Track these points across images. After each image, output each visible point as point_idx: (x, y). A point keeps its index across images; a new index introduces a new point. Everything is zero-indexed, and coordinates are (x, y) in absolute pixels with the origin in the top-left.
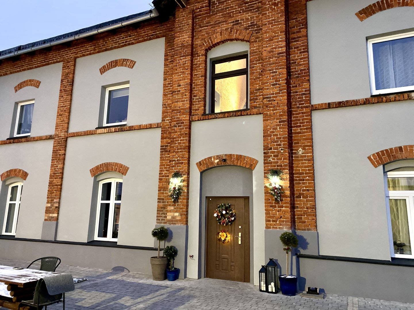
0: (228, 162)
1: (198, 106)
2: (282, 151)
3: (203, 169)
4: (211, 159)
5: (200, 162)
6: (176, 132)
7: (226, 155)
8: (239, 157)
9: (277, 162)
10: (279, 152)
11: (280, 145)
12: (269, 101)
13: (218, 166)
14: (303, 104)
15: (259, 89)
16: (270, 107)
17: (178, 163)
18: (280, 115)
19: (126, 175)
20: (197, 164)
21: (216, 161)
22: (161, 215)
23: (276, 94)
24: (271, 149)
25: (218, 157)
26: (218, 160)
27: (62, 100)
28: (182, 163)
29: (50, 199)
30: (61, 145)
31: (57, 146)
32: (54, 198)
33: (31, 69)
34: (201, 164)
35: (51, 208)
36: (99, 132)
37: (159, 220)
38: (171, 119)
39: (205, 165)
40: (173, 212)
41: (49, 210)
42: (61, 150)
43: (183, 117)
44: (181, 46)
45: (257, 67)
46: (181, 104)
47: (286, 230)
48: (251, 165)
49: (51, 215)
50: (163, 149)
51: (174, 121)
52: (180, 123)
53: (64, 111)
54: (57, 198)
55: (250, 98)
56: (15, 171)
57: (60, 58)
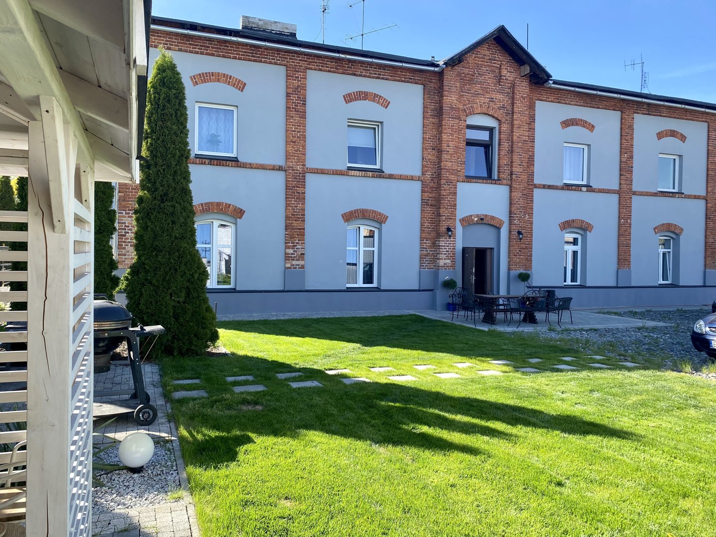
0: (485, 221)
2: (523, 217)
3: (465, 224)
4: (472, 217)
5: (462, 219)
6: (446, 190)
7: (483, 215)
8: (493, 218)
9: (519, 224)
10: (521, 217)
11: (521, 212)
12: (517, 177)
13: (477, 223)
15: (506, 165)
16: (517, 182)
18: (523, 190)
19: (385, 224)
20: (460, 220)
21: (476, 219)
23: (521, 172)
24: (516, 214)
25: (477, 216)
26: (477, 219)
27: (293, 122)
28: (451, 219)
29: (290, 244)
30: (299, 182)
31: (292, 181)
32: (297, 243)
33: (224, 57)
34: (463, 221)
35: (294, 254)
36: (353, 174)
37: (423, 266)
38: (431, 175)
39: (467, 222)
40: (445, 259)
41: (292, 257)
42: (299, 187)
43: (452, 177)
44: (450, 107)
45: (506, 145)
46: (449, 164)
47: (522, 271)
48: (500, 225)
49: (294, 262)
50: (424, 203)
51: (444, 180)
52: (449, 182)
53: (298, 137)
54: (302, 243)
55: (498, 170)
56: (218, 204)
57: (282, 60)
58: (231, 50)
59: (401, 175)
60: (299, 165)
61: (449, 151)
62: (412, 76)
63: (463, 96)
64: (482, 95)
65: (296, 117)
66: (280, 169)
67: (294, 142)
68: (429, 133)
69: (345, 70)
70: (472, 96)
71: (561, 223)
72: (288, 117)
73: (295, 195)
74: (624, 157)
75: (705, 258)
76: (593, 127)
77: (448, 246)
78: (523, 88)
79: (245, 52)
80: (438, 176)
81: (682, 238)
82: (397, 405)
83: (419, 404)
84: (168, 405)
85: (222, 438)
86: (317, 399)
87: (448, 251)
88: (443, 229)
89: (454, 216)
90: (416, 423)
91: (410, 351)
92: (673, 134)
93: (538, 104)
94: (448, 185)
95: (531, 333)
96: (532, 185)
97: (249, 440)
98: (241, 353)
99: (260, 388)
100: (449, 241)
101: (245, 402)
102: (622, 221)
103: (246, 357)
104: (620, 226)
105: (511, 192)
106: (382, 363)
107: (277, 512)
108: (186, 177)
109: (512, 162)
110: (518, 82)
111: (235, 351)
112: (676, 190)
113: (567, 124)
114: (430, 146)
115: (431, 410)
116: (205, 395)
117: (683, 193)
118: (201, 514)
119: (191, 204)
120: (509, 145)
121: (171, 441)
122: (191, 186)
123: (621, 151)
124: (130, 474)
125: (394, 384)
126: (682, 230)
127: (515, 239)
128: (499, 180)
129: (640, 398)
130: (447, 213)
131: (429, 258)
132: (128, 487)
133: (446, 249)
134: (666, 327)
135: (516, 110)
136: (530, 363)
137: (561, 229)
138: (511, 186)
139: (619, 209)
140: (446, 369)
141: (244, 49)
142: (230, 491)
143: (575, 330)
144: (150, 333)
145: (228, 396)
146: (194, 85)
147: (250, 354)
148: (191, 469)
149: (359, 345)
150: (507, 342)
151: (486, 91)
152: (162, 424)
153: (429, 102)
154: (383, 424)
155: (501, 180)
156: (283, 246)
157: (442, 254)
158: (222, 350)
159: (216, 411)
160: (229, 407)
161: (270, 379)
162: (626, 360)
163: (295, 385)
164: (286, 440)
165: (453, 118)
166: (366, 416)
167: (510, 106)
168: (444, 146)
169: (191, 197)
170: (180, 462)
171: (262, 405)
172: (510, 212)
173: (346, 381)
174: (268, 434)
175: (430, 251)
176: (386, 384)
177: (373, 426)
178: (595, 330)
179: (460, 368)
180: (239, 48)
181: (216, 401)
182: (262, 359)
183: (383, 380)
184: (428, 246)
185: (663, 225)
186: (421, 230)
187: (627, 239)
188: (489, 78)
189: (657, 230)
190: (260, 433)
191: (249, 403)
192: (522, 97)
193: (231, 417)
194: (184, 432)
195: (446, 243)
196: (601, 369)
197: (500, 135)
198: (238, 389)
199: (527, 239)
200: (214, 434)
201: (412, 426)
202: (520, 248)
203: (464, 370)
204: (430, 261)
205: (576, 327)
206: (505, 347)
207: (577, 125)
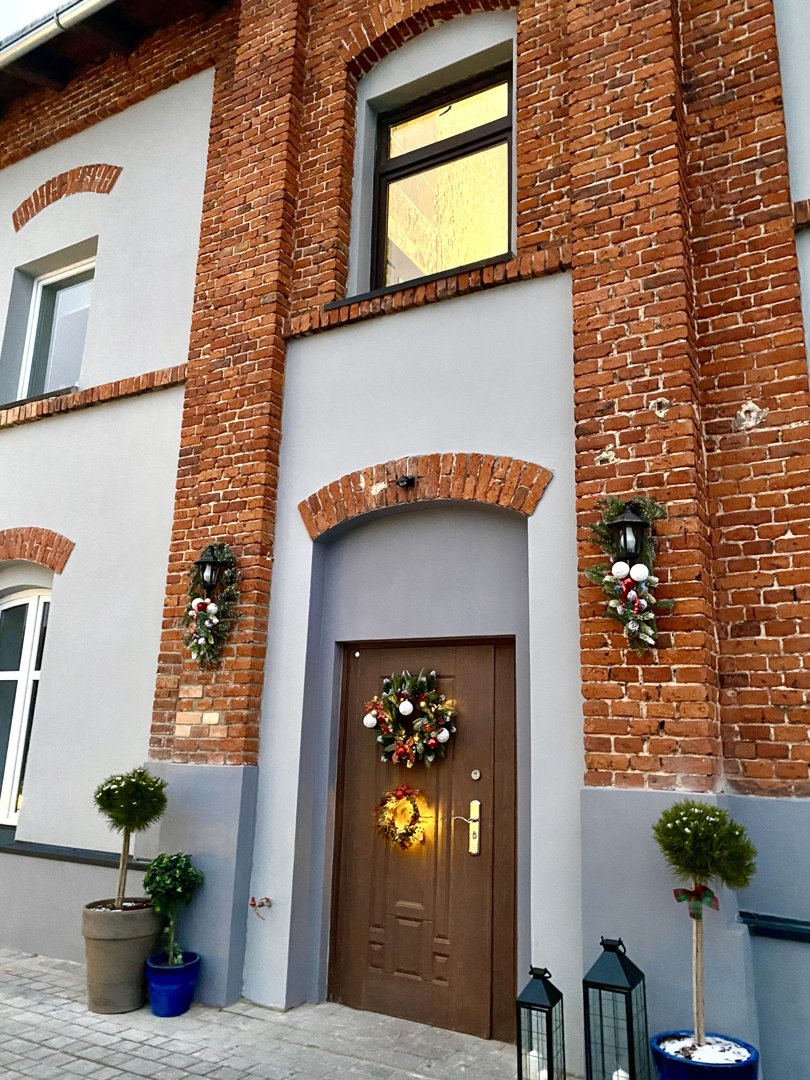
0: (428, 493)
1: (315, 277)
2: (661, 414)
3: (325, 525)
4: (357, 482)
5: (313, 499)
6: (227, 385)
9: (641, 466)
12: (598, 204)
13: (386, 509)
14: (756, 206)
15: (556, 173)
16: (603, 229)
17: (228, 507)
19: (64, 572)
20: (302, 507)
21: (377, 489)
22: (167, 724)
23: (629, 168)
24: (609, 409)
25: (384, 471)
26: (383, 486)
34: (316, 508)
39: (333, 510)
40: (199, 707)
48: (523, 496)
51: (223, 344)
52: (243, 346)
89: (256, 493)
105: (582, 299)
172: (583, 405)
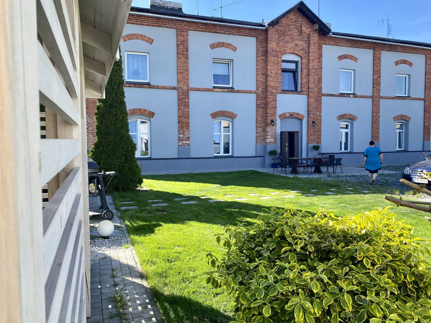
0: (293, 116)
1: (279, 85)
4: (286, 114)
7: (292, 112)
8: (298, 114)
9: (314, 117)
10: (314, 113)
11: (315, 110)
12: (312, 90)
13: (289, 117)
14: (319, 93)
16: (312, 93)
17: (272, 115)
18: (316, 97)
20: (279, 116)
21: (288, 115)
24: (311, 112)
25: (289, 113)
27: (181, 61)
28: (274, 115)
29: (181, 132)
30: (185, 96)
31: (181, 95)
32: (185, 131)
33: (140, 24)
34: (281, 116)
35: (184, 137)
36: (216, 91)
37: (258, 143)
38: (262, 90)
39: (283, 117)
40: (270, 138)
41: (182, 139)
42: (186, 99)
43: (274, 91)
44: (272, 50)
45: (305, 71)
46: (272, 83)
47: (315, 144)
48: (302, 118)
49: (184, 142)
50: (258, 106)
51: (269, 92)
52: (272, 94)
53: (184, 70)
54: (188, 131)
55: (301, 86)
56: (140, 110)
57: (174, 26)
58: (145, 21)
59: (244, 91)
60: (185, 86)
61: (271, 76)
62: (250, 32)
63: (279, 43)
64: (291, 42)
65: (183, 58)
66: (174, 88)
67: (182, 73)
68: (260, 65)
69: (210, 30)
70: (285, 43)
71: (338, 116)
72: (178, 58)
73: (183, 104)
74: (375, 77)
75: (424, 135)
76: (357, 59)
77: (272, 131)
78: (315, 37)
79: (152, 21)
80: (266, 90)
81: (410, 123)
82: (236, 210)
83: (247, 209)
84: (119, 213)
85: (147, 225)
86: (195, 209)
87: (272, 134)
88: (269, 121)
89: (275, 114)
90: (244, 217)
91: (247, 188)
92: (405, 62)
93: (324, 46)
94: (271, 95)
95: (317, 178)
96: (321, 94)
97: (160, 225)
98: (155, 189)
99: (166, 205)
100: (272, 128)
101: (158, 210)
102: (374, 114)
103: (158, 192)
104: (373, 117)
105: (308, 99)
106: (231, 193)
107: (174, 251)
108: (122, 94)
109: (309, 81)
110: (312, 34)
111: (152, 189)
112: (407, 95)
113: (341, 58)
114: (261, 73)
115: (253, 212)
116: (137, 208)
117: (411, 97)
118: (138, 252)
119: (125, 109)
120: (307, 71)
121: (122, 227)
122: (125, 100)
123: (373, 73)
124: (103, 240)
125: (236, 202)
126: (410, 118)
127: (311, 126)
128: (301, 92)
129: (364, 205)
130: (271, 112)
131: (261, 138)
132: (103, 244)
133: (271, 132)
134: (396, 174)
135: (311, 50)
136: (311, 192)
137: (338, 119)
138: (308, 95)
139: (373, 107)
140: (265, 195)
141: (152, 20)
142: (151, 244)
143: (343, 176)
144: (109, 175)
145: (149, 208)
146: (124, 42)
147: (160, 190)
148: (132, 236)
149: (219, 185)
150: (302, 182)
151: (293, 39)
152: (116, 220)
153: (260, 47)
154: (228, 218)
155: (302, 92)
156: (177, 133)
157: (268, 135)
158: (145, 188)
159: (143, 214)
160: (150, 213)
161: (171, 201)
162: (366, 190)
163: (183, 203)
164: (178, 225)
165: (274, 56)
166: (219, 215)
167: (307, 48)
168: (269, 73)
169: (125, 106)
170: (127, 234)
171: (167, 212)
172: (308, 110)
173: (211, 201)
174: (169, 223)
175: (262, 134)
176: (232, 202)
177: (223, 219)
178: (355, 176)
179: (273, 194)
180: (149, 19)
181: (143, 210)
182: (166, 192)
183: (230, 200)
184: (260, 131)
185: (399, 116)
186: (256, 122)
187: (377, 125)
188: (295, 33)
189: (395, 119)
190: (166, 222)
191: (160, 211)
192: (314, 43)
193: (151, 217)
194: (127, 223)
195: (271, 129)
196: (349, 193)
197: (301, 65)
198: (154, 205)
199: (318, 126)
200: (142, 223)
201: (242, 218)
202: (314, 131)
203: (275, 195)
204: (262, 140)
205: (343, 175)
206: (300, 185)
207: (347, 58)
